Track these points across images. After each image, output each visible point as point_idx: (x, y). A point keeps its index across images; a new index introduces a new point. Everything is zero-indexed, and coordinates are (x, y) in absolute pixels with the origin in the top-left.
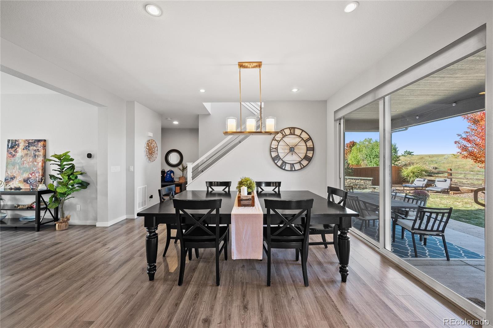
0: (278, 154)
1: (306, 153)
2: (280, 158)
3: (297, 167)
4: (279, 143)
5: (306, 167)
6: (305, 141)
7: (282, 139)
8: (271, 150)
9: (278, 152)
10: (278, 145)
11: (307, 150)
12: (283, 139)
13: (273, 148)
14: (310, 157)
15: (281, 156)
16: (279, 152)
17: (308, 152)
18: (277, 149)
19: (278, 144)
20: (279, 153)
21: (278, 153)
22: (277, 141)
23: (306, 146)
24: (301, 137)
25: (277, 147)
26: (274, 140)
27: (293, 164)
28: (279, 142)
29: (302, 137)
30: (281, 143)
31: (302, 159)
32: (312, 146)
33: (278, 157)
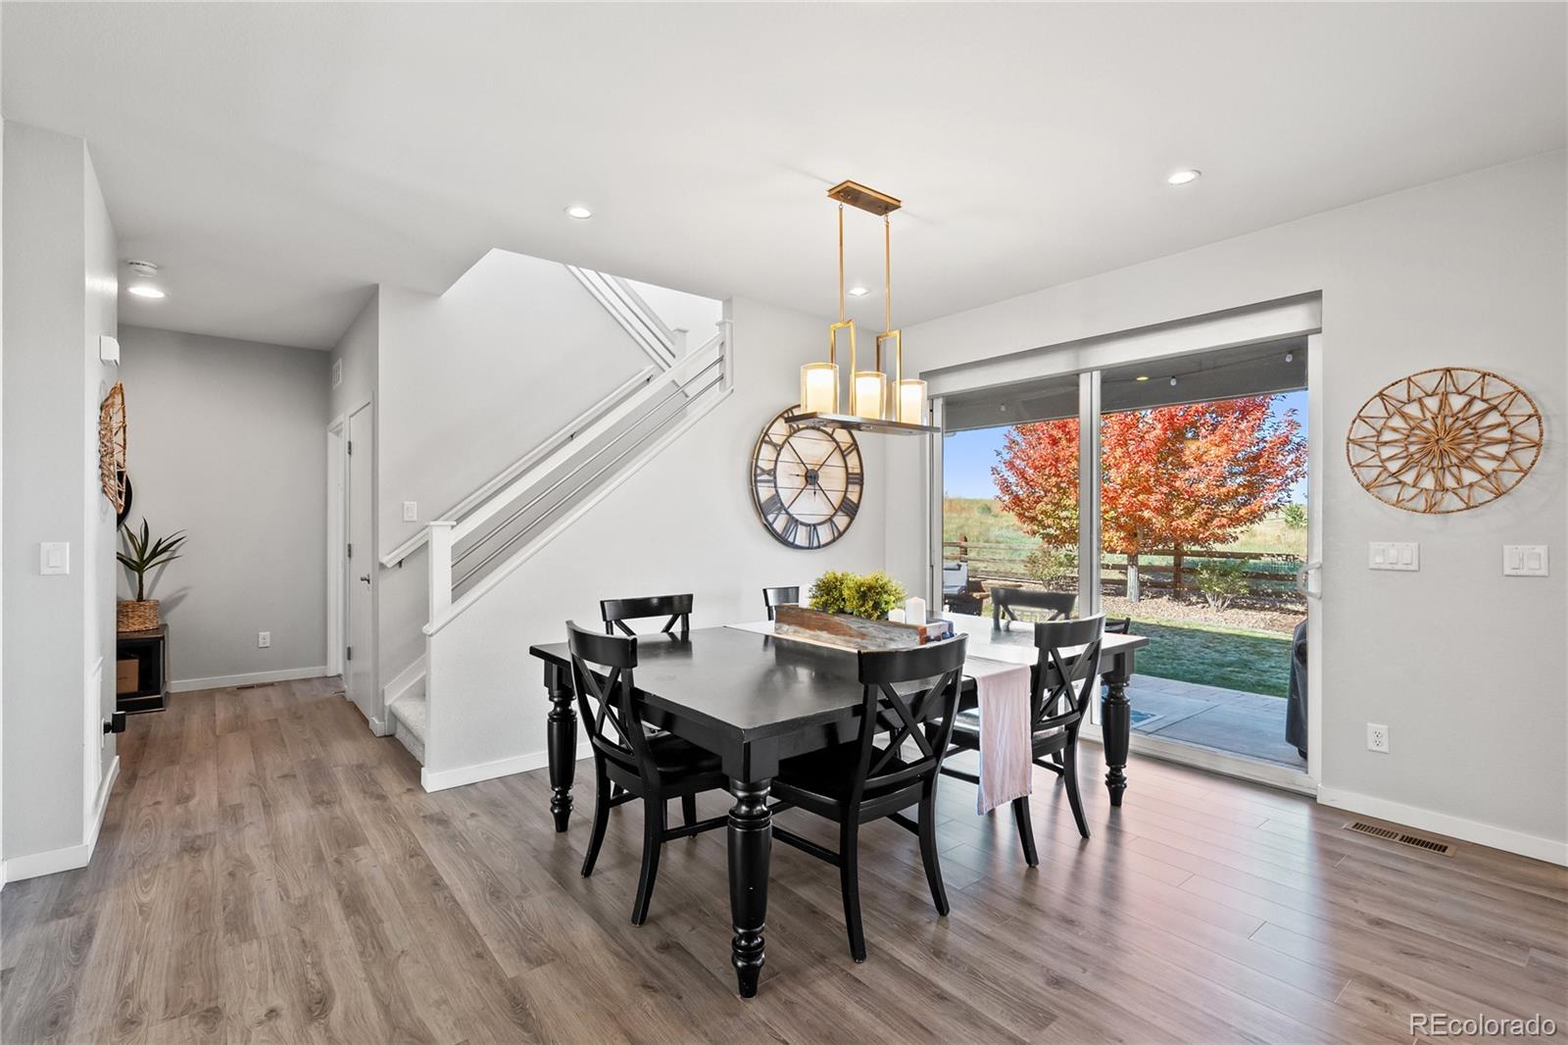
0: (777, 492)
1: (846, 491)
2: (782, 504)
3: (825, 535)
4: (779, 454)
5: (846, 533)
6: (842, 452)
7: (786, 440)
8: (759, 478)
9: (775, 483)
10: (776, 461)
11: (848, 483)
12: (790, 440)
13: (764, 472)
14: (852, 502)
15: (786, 497)
16: (778, 485)
17: (851, 487)
18: (773, 472)
19: (777, 458)
20: (780, 490)
21: (775, 487)
22: (775, 445)
23: (844, 469)
24: (834, 440)
25: (772, 467)
26: (767, 442)
27: (814, 525)
28: (779, 448)
29: (838, 440)
30: (786, 454)
31: (836, 511)
32: (858, 471)
33: (775, 503)
